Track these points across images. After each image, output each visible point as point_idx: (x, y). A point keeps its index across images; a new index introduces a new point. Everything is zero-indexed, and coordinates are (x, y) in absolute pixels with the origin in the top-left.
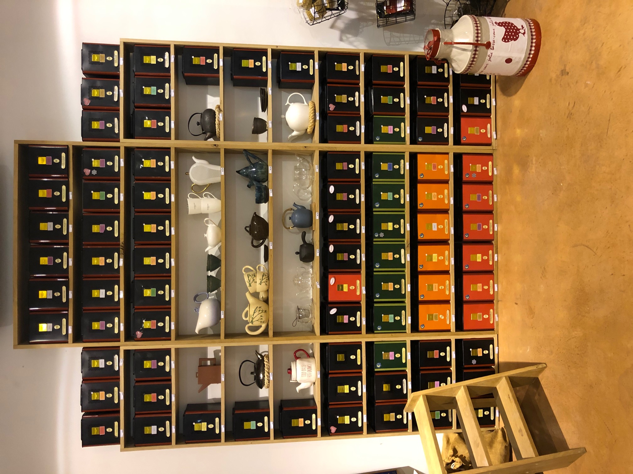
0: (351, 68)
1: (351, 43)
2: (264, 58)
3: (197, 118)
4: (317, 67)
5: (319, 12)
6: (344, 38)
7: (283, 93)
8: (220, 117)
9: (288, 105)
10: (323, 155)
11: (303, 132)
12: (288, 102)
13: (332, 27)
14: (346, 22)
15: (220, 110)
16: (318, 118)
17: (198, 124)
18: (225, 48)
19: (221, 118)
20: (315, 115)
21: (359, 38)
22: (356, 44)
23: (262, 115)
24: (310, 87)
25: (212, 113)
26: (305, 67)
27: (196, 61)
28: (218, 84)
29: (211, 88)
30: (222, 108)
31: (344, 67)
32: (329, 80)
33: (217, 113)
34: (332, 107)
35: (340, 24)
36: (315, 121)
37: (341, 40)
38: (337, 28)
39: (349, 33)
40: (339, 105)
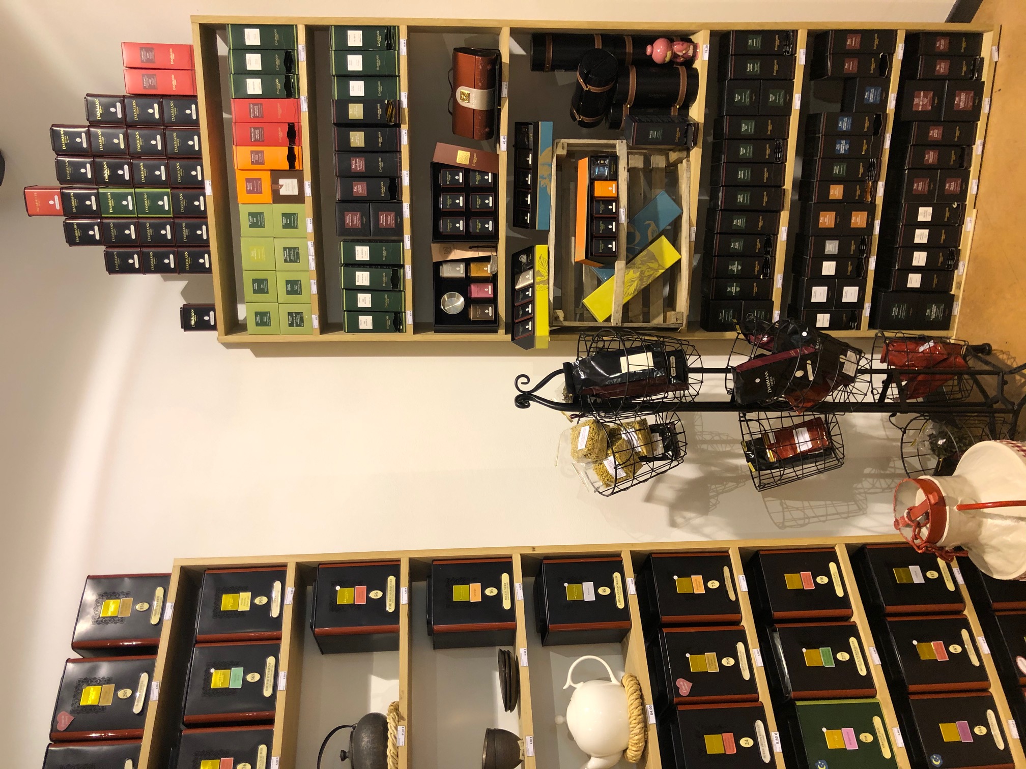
0: (714, 584)
1: (696, 530)
2: (505, 578)
3: (341, 741)
4: (632, 589)
5: (625, 465)
6: (679, 520)
7: (555, 656)
8: (398, 735)
9: (572, 689)
11: (616, 758)
12: (569, 682)
13: (649, 498)
14: (678, 486)
15: (400, 718)
16: (652, 719)
17: (344, 756)
18: (413, 563)
19: (402, 740)
20: (644, 712)
21: (712, 518)
22: (708, 530)
23: (507, 721)
24: (621, 637)
25: (378, 723)
26: (604, 591)
27: (345, 596)
28: (395, 647)
29: (379, 658)
30: (404, 710)
31: (697, 584)
32: (665, 619)
33: (391, 724)
34: (684, 686)
35: (666, 491)
36: (645, 728)
37: (673, 524)
38: (661, 501)
39: (688, 509)
40: (700, 680)
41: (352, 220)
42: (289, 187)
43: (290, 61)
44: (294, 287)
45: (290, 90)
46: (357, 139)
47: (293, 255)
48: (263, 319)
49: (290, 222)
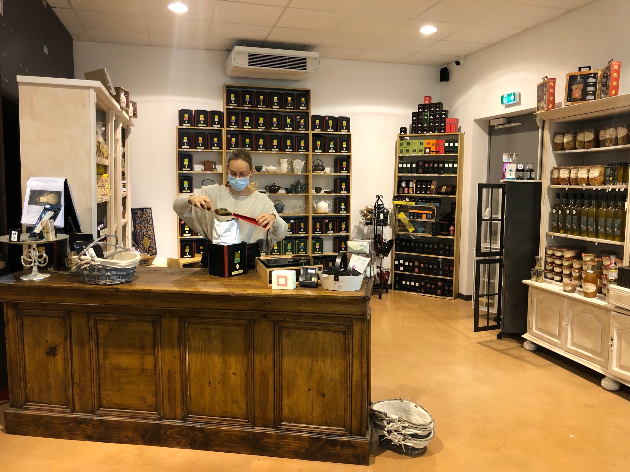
0: (343, 229)
1: (354, 231)
2: (346, 192)
3: (321, 163)
4: (343, 214)
5: (364, 214)
6: (356, 228)
7: (332, 201)
8: (322, 173)
9: (327, 203)
10: (307, 217)
11: (316, 209)
12: (328, 202)
13: (360, 222)
14: (362, 229)
15: (325, 173)
16: (322, 215)
17: (318, 164)
18: (349, 176)
19: (321, 174)
20: (323, 214)
21: (356, 234)
22: (353, 233)
23: (323, 191)
24: (335, 212)
25: (323, 170)
26: (343, 209)
27: (344, 164)
28: (335, 172)
29: (333, 169)
30: (326, 174)
31: (343, 226)
32: (338, 220)
33: (323, 172)
34: (327, 221)
35: (362, 226)
36: (321, 214)
37: (355, 226)
38: (359, 224)
39: (358, 229)
40: (328, 224)
41: (421, 163)
42: (428, 151)
43: (452, 152)
44: (408, 151)
45: (446, 152)
46: (436, 165)
47: (414, 151)
48: (402, 144)
49: (421, 151)
